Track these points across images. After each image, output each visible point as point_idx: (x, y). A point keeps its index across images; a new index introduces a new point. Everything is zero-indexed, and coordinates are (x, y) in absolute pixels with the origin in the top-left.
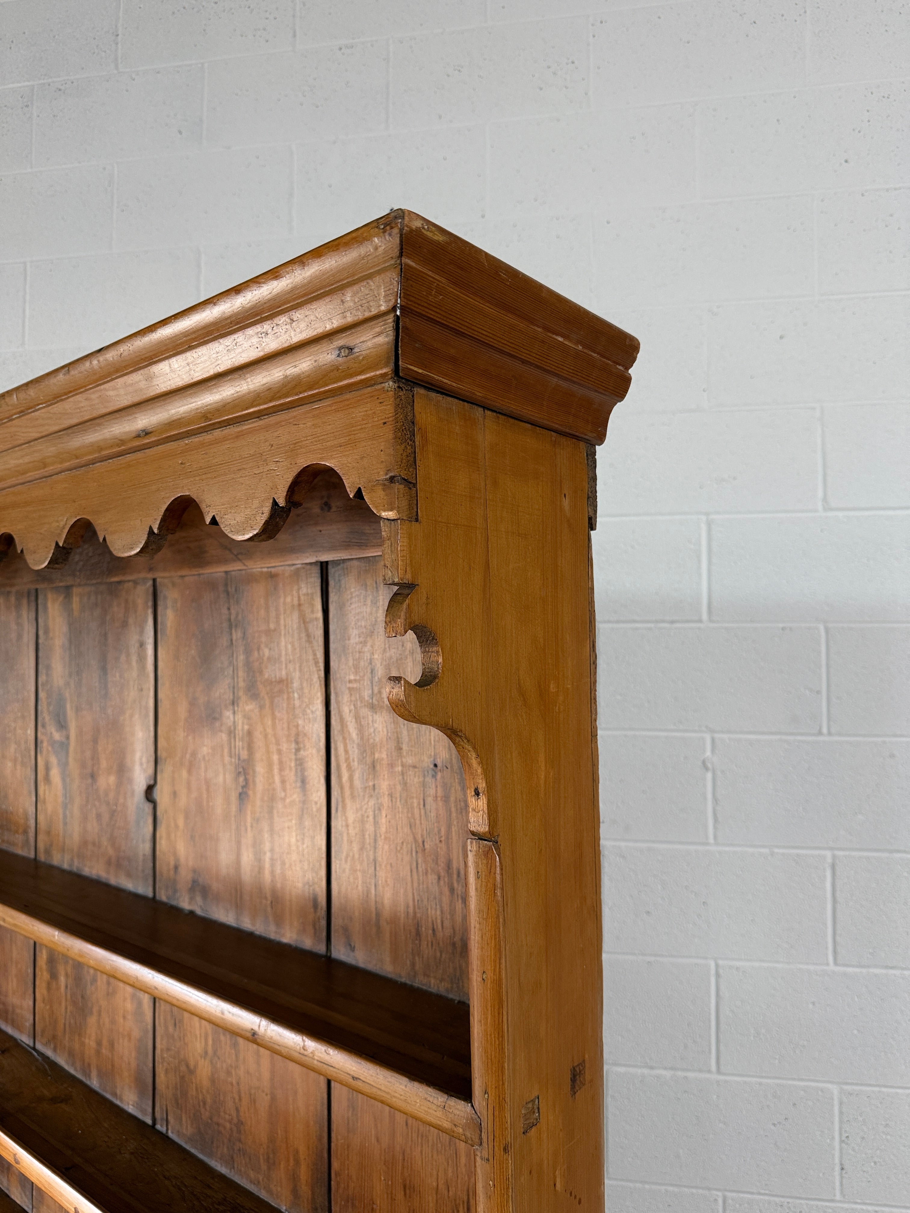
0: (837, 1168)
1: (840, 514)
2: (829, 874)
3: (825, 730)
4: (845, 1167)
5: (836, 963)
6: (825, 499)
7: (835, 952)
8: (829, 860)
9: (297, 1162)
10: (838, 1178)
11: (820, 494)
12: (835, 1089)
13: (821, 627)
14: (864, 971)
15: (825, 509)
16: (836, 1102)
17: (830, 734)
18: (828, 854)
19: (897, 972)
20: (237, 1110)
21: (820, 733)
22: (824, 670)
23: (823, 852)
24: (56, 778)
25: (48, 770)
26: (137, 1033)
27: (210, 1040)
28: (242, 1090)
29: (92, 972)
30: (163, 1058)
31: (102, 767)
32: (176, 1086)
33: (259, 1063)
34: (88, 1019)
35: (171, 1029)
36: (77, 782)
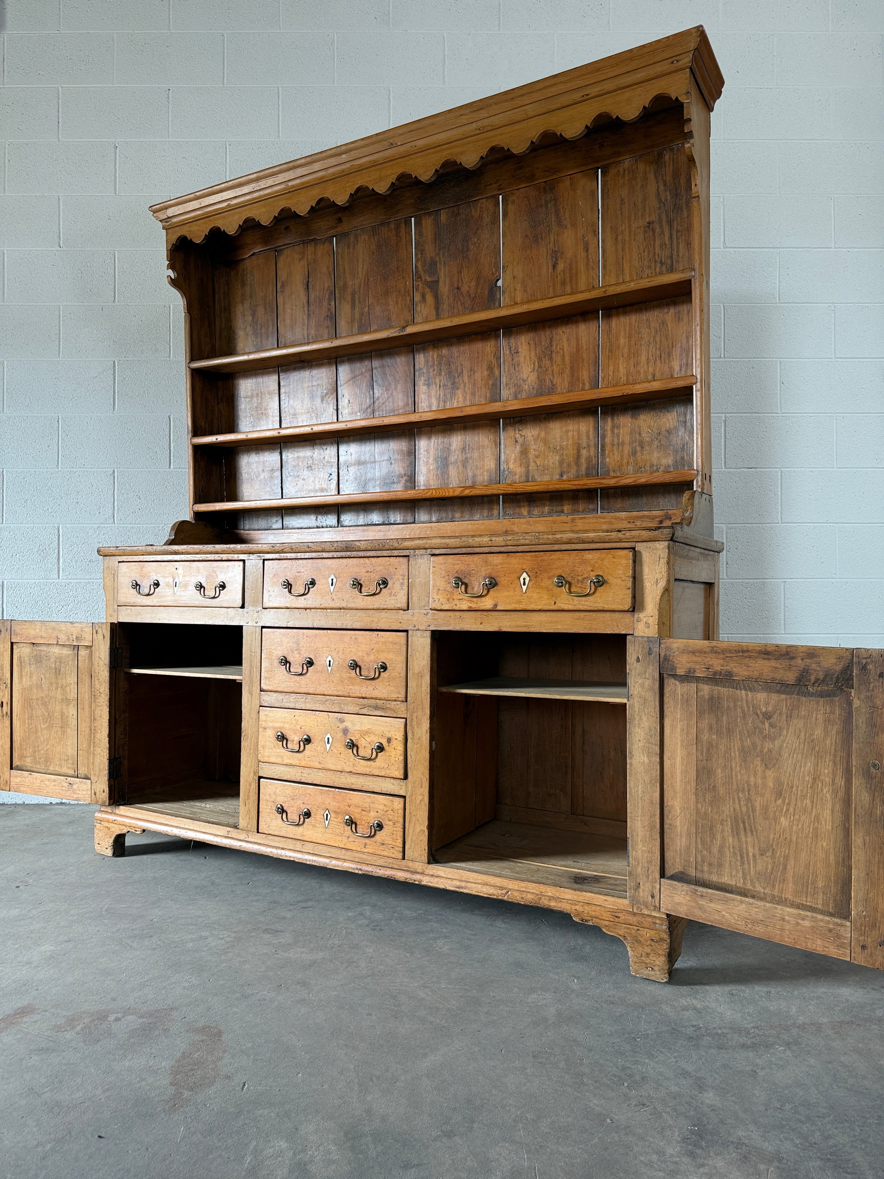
0: (725, 564)
1: (731, 250)
2: (723, 425)
3: (722, 356)
4: (729, 563)
5: (725, 468)
6: (724, 243)
7: (725, 462)
8: (723, 419)
10: (725, 568)
11: (722, 240)
12: (724, 527)
13: (722, 306)
14: (739, 470)
15: (724, 248)
16: (725, 532)
17: (725, 357)
18: (723, 415)
19: (754, 470)
21: (720, 357)
22: (723, 326)
23: (720, 415)
24: (430, 298)
25: (423, 297)
26: (490, 382)
27: (537, 363)
28: (554, 373)
29: (459, 370)
30: (507, 384)
31: (464, 282)
32: (515, 392)
33: (564, 359)
34: (456, 392)
35: (512, 370)
36: (446, 295)
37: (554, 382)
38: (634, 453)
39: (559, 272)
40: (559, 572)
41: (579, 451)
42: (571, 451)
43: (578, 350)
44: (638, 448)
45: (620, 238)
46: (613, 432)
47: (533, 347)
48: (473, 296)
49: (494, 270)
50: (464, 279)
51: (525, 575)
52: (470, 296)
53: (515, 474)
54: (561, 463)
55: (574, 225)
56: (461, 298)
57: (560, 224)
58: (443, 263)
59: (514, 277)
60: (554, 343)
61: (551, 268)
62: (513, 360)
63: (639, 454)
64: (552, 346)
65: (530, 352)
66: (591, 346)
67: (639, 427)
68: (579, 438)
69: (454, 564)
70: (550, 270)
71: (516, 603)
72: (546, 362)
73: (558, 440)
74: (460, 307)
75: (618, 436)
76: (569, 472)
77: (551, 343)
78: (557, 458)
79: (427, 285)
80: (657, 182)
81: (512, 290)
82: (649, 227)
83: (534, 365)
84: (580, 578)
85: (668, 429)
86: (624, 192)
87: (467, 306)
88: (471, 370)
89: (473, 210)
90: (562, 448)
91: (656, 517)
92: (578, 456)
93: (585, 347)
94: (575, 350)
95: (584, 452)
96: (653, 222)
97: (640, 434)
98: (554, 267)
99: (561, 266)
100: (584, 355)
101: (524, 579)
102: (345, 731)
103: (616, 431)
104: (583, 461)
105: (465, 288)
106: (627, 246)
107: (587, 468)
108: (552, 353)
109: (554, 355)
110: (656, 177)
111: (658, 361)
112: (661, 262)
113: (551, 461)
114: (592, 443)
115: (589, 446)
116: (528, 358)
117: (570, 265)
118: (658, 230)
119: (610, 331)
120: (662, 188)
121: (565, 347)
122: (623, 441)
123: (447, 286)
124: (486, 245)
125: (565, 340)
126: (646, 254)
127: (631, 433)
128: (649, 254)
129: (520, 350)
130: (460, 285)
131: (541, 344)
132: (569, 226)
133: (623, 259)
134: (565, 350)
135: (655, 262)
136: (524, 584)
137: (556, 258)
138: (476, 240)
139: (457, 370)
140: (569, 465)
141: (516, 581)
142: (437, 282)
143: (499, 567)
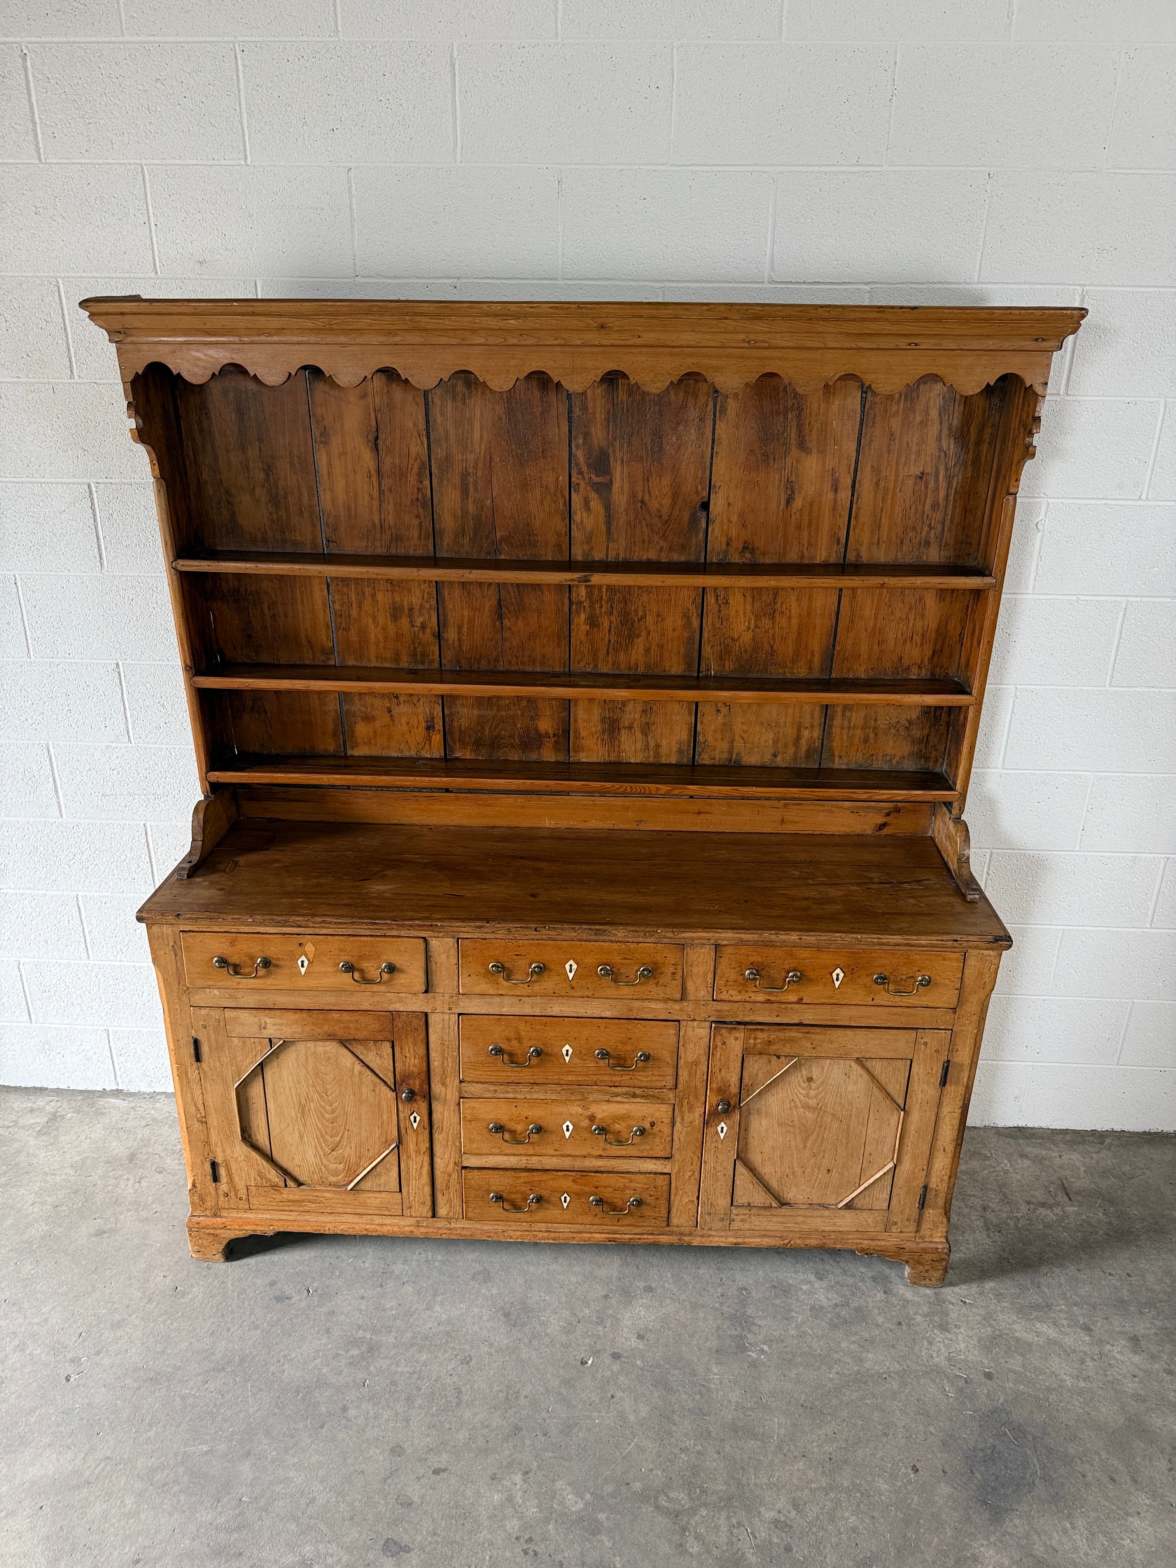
9: (813, 655)
20: (772, 647)
24: (596, 505)
25: (587, 502)
26: (686, 635)
27: (753, 622)
28: (776, 636)
29: (640, 614)
30: (709, 641)
31: (653, 496)
32: (721, 651)
33: (790, 622)
34: (635, 640)
35: (718, 625)
36: (623, 508)
37: (775, 648)
38: (866, 740)
39: (793, 511)
40: (879, 970)
41: (799, 731)
42: (791, 731)
43: (809, 615)
44: (871, 735)
45: (882, 486)
46: (843, 714)
47: (749, 599)
48: (665, 517)
49: (699, 488)
50: (652, 492)
51: (838, 971)
52: (661, 517)
53: (714, 749)
54: (776, 742)
55: (822, 451)
56: (648, 517)
57: (802, 446)
58: (619, 462)
59: (729, 504)
60: (779, 601)
61: (783, 503)
62: (720, 611)
63: (872, 740)
64: (775, 603)
65: (745, 606)
66: (827, 612)
67: (876, 712)
68: (801, 717)
69: (748, 955)
70: (782, 507)
71: (826, 998)
72: (766, 622)
73: (775, 716)
74: (645, 529)
75: (850, 720)
76: (784, 753)
77: (775, 599)
78: (772, 736)
79: (592, 487)
80: (941, 423)
81: (725, 521)
82: (921, 478)
83: (749, 623)
84: (904, 977)
85: (909, 718)
86: (896, 424)
87: (656, 530)
88: (658, 616)
89: (672, 393)
90: (777, 724)
91: (884, 809)
92: (798, 738)
93: (819, 612)
94: (805, 613)
95: (806, 733)
96: (928, 474)
97: (876, 720)
98: (788, 503)
99: (798, 503)
100: (817, 621)
101: (838, 975)
102: (592, 1118)
103: (848, 714)
104: (803, 742)
105: (654, 505)
106: (890, 496)
107: (808, 751)
108: (774, 612)
109: (777, 615)
110: (940, 415)
111: (908, 643)
112: (930, 525)
113: (763, 738)
114: (816, 723)
115: (812, 726)
116: (741, 613)
117: (811, 505)
118: (932, 484)
119: (854, 597)
120: (945, 431)
121: (793, 607)
122: (854, 726)
123: (625, 496)
124: (690, 449)
125: (793, 598)
126: (913, 511)
127: (865, 718)
128: (916, 512)
129: (730, 601)
130: (646, 497)
131: (761, 599)
132: (815, 451)
133: (882, 511)
134: (793, 611)
135: (923, 523)
136: (837, 979)
137: (793, 492)
138: (674, 439)
139: (636, 611)
140: (786, 746)
141: (828, 976)
142: (609, 485)
143: (807, 961)
